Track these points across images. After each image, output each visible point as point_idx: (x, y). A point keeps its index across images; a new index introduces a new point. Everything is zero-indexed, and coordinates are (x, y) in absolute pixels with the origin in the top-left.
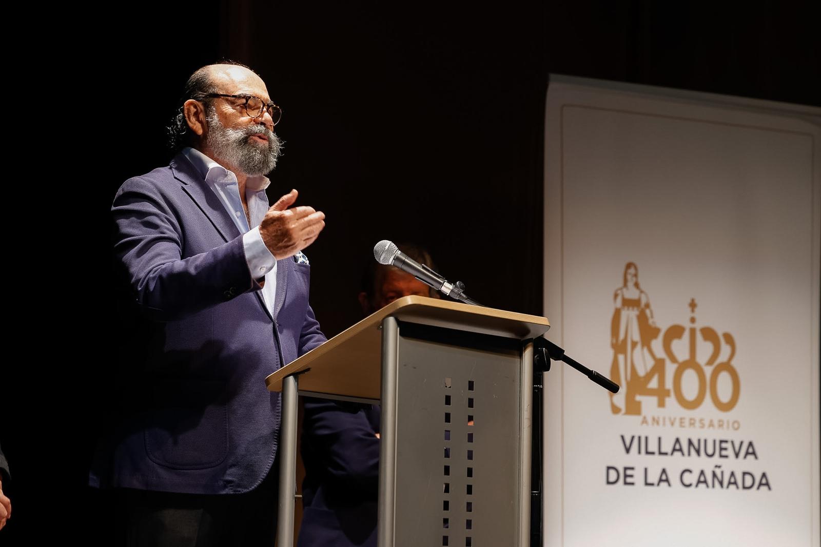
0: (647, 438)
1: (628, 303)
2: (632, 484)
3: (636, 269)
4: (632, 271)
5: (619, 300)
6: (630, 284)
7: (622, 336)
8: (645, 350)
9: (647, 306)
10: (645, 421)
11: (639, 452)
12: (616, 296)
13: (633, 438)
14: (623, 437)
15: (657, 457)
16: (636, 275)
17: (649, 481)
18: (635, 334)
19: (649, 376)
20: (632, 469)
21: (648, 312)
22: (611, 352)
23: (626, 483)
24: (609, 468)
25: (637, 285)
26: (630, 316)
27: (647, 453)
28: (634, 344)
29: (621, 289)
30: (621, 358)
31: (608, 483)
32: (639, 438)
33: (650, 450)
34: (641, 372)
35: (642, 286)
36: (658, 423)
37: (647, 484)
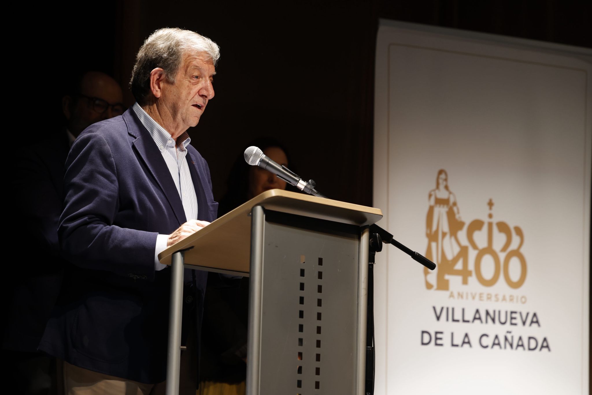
0: (453, 309)
1: (440, 202)
2: (441, 345)
3: (446, 174)
4: (443, 176)
5: (433, 199)
6: (442, 187)
7: (434, 228)
8: (453, 239)
9: (455, 204)
10: (452, 295)
11: (447, 320)
12: (430, 196)
13: (442, 308)
14: (434, 308)
15: (461, 324)
16: (446, 180)
17: (455, 343)
18: (445, 227)
19: (455, 260)
20: (441, 333)
21: (455, 209)
22: (426, 241)
23: (436, 344)
24: (423, 332)
25: (446, 188)
26: (441, 212)
27: (454, 320)
28: (444, 235)
29: (434, 190)
30: (434, 245)
31: (423, 344)
32: (448, 309)
33: (456, 318)
34: (450, 257)
35: (451, 188)
36: (462, 297)
37: (453, 345)
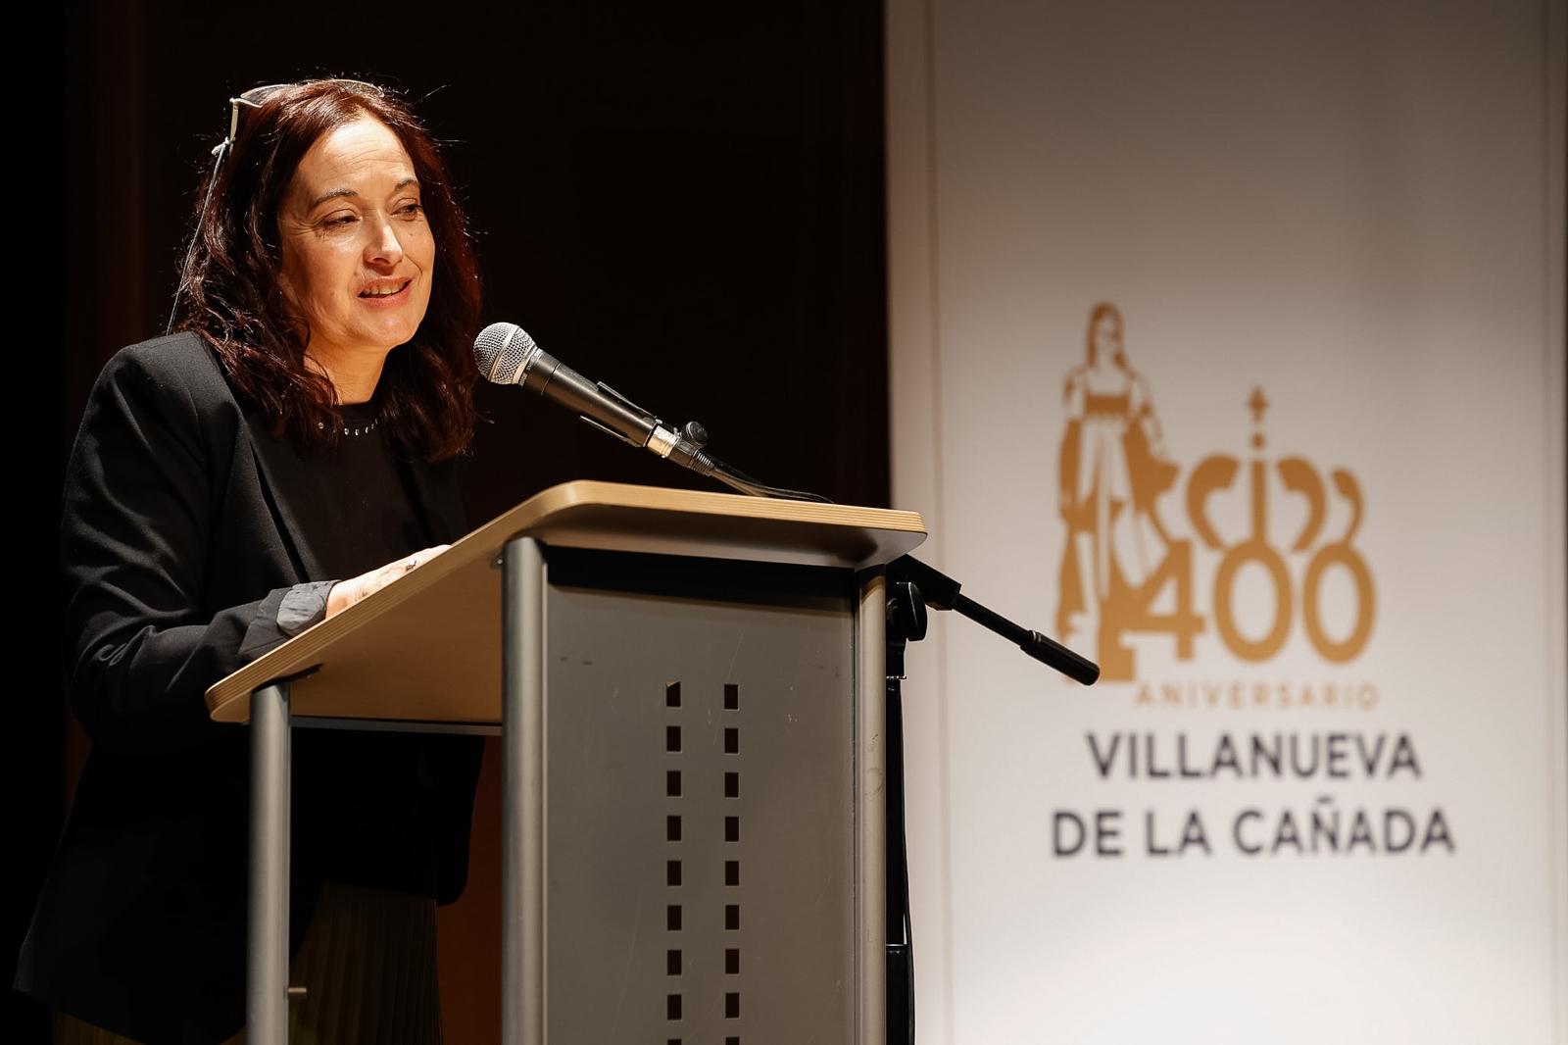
0: (1150, 739)
1: (1099, 405)
2: (1115, 853)
3: (1117, 318)
4: (1107, 324)
5: (1077, 399)
6: (1104, 358)
7: (1085, 487)
8: (1144, 522)
9: (1146, 410)
10: (1144, 696)
11: (1133, 772)
12: (1069, 388)
13: (1116, 740)
14: (1092, 740)
15: (1177, 784)
16: (1117, 335)
17: (1161, 841)
18: (1118, 483)
19: (1153, 585)
20: (1115, 815)
21: (1148, 426)
22: (1058, 530)
23: (1102, 851)
24: (1059, 816)
25: (1119, 360)
26: (1104, 437)
27: (1153, 773)
28: (1116, 507)
29: (1081, 371)
30: (1084, 541)
31: (1059, 852)
32: (1133, 740)
33: (1159, 765)
34: (1135, 575)
35: (1134, 360)
36: (1177, 699)
37: (1153, 851)
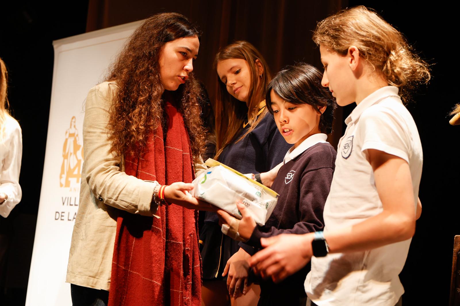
0: (71, 198)
1: (71, 135)
2: (63, 220)
3: (75, 118)
4: (74, 120)
5: (68, 134)
6: (73, 126)
7: (67, 151)
8: (75, 156)
9: (77, 135)
10: (71, 190)
11: (67, 205)
12: (66, 133)
13: (66, 198)
14: (62, 198)
15: (74, 206)
16: (75, 122)
17: (70, 219)
19: (75, 168)
20: (64, 212)
21: (77, 138)
23: (61, 220)
24: (56, 212)
25: (75, 126)
26: (71, 140)
27: (70, 205)
28: (71, 154)
29: (69, 129)
30: (66, 160)
31: (56, 219)
32: (68, 198)
33: (71, 204)
34: (72, 167)
35: (76, 127)
36: (76, 190)
37: (69, 220)
